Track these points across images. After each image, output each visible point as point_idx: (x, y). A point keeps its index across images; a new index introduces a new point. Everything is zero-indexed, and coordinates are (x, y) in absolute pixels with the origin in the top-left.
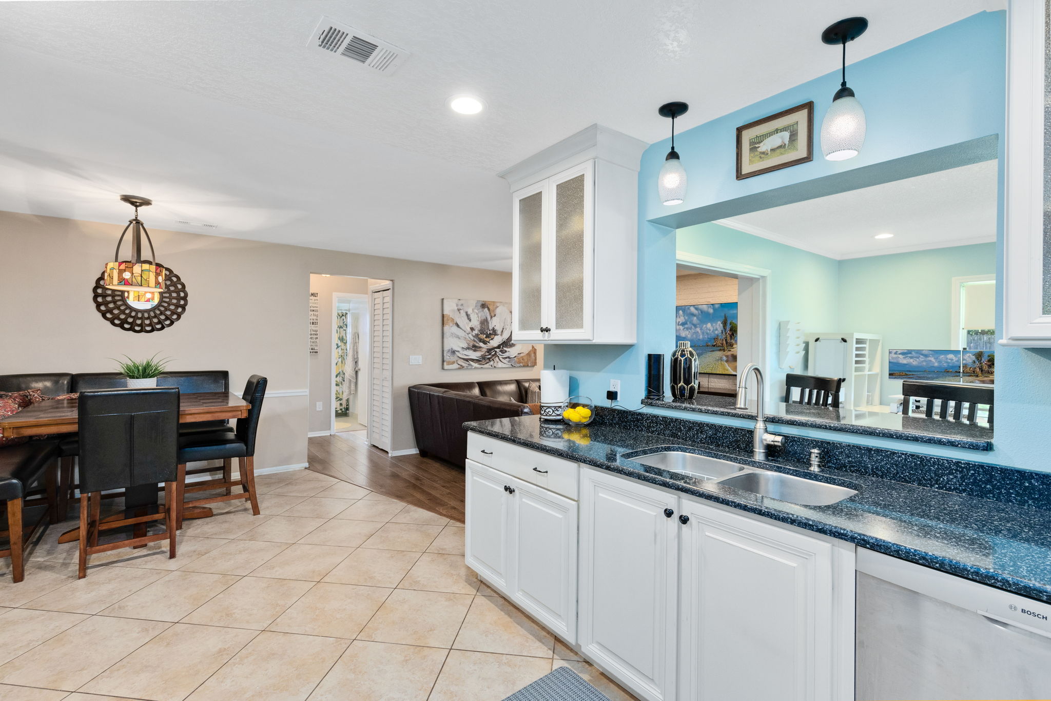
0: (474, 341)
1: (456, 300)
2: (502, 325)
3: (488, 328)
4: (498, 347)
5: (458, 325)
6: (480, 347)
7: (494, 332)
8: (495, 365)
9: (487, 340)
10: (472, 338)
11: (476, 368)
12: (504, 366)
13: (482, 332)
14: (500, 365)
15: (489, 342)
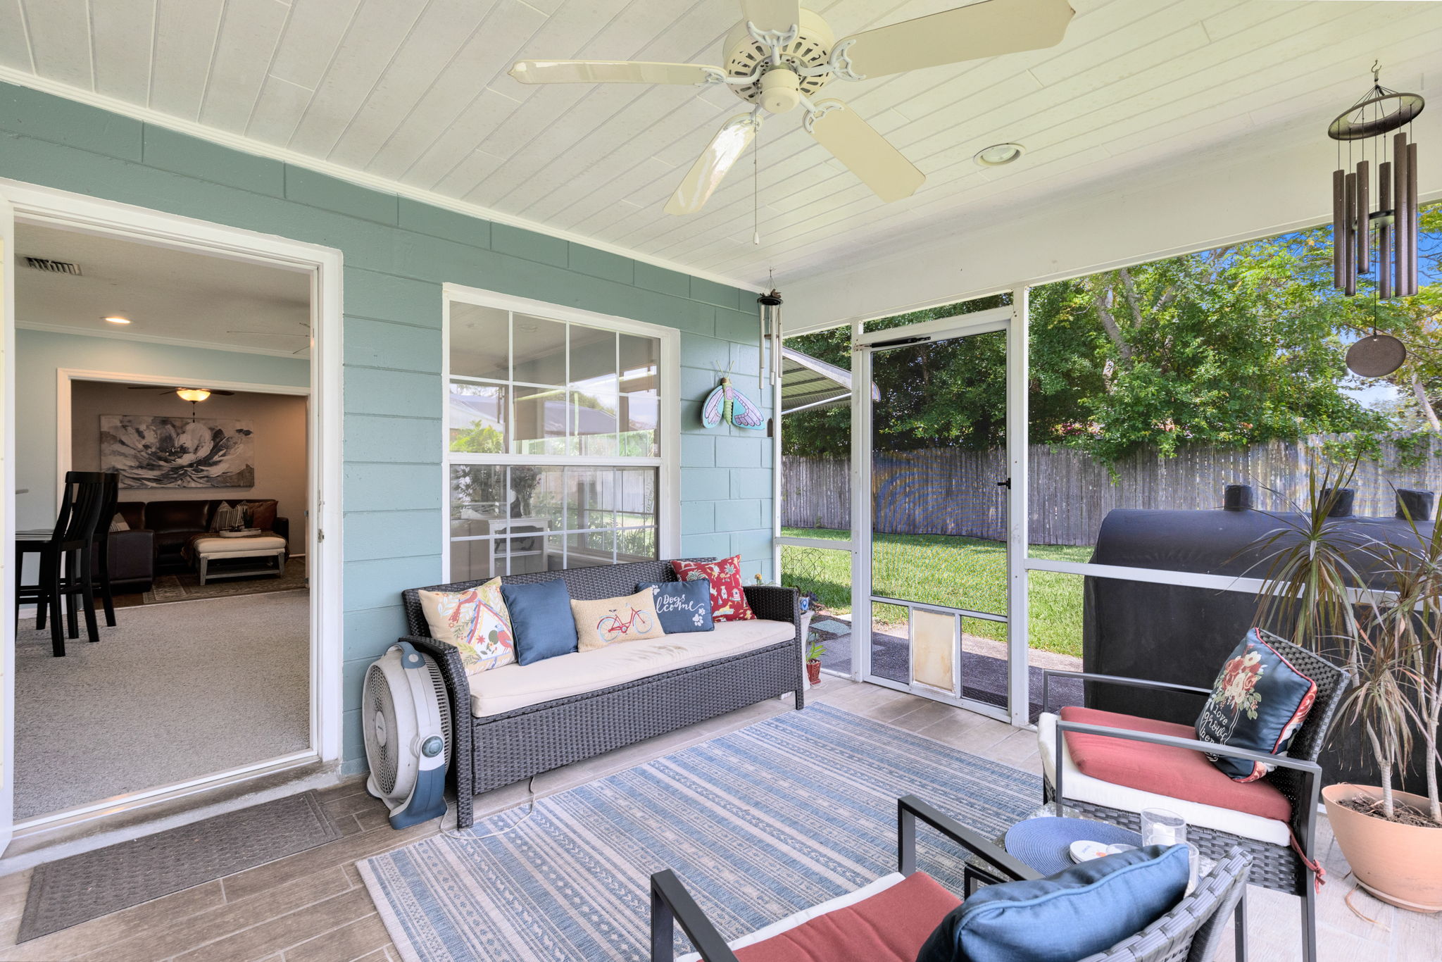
0: (150, 459)
1: (121, 417)
2: (196, 442)
3: (173, 446)
4: (191, 465)
5: (123, 443)
6: (160, 466)
7: (183, 450)
8: (185, 484)
9: (172, 458)
10: (147, 456)
11: (152, 488)
12: (199, 486)
13: (162, 449)
14: (193, 484)
15: (174, 461)
